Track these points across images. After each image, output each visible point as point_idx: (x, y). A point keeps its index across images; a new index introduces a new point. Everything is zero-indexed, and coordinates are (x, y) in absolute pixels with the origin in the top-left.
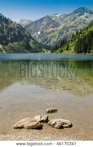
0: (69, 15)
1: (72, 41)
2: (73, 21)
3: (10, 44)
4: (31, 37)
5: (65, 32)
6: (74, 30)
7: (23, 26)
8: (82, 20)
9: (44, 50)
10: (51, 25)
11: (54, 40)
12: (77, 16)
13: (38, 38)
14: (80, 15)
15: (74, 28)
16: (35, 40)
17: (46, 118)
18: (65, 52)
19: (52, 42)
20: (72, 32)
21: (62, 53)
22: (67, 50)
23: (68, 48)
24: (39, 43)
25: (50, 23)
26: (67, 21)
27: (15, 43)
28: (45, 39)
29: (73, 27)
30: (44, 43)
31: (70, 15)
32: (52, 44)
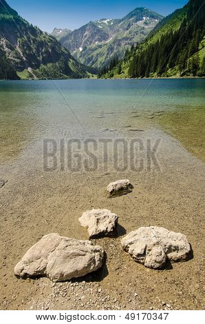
0: (120, 21)
1: (125, 60)
2: (127, 29)
3: (42, 66)
4: (70, 56)
5: (115, 47)
6: (129, 44)
7: (58, 39)
8: (139, 29)
9: (89, 74)
10: (97, 37)
11: (101, 59)
12: (133, 21)
13: (80, 57)
14: (137, 20)
15: (129, 41)
16: (76, 61)
17: (113, 223)
18: (117, 76)
19: (98, 62)
20: (125, 46)
21: (113, 78)
22: (120, 73)
23: (120, 70)
24: (81, 65)
25: (95, 33)
26: (118, 31)
27: (49, 65)
28: (89, 58)
29: (126, 39)
30: (89, 65)
31: (123, 20)
32: (98, 65)
